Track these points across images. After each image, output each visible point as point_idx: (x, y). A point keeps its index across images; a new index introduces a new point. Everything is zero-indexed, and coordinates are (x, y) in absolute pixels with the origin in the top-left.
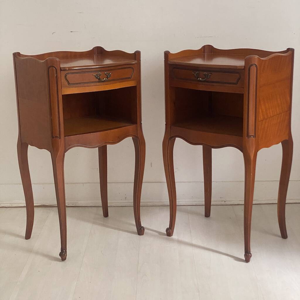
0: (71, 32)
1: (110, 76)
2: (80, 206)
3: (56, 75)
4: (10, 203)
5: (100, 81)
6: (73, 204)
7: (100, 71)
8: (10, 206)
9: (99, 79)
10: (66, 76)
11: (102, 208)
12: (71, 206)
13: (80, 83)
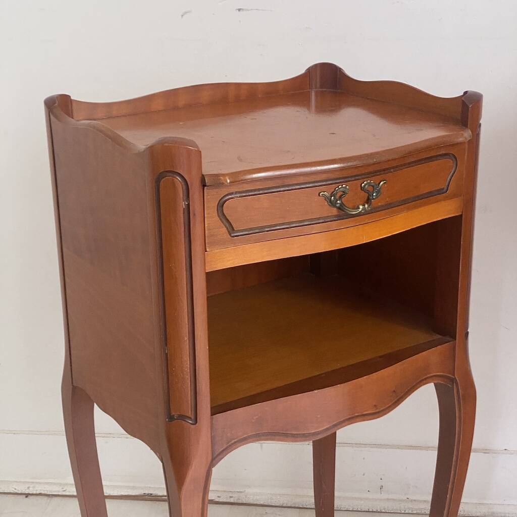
0: (239, 10)
1: (378, 192)
2: (252, 502)
3: (183, 204)
4: (61, 484)
5: (343, 214)
6: (231, 497)
7: (346, 179)
8: (60, 493)
9: (339, 208)
10: (221, 205)
11: (314, 511)
12: (225, 500)
13: (272, 228)
